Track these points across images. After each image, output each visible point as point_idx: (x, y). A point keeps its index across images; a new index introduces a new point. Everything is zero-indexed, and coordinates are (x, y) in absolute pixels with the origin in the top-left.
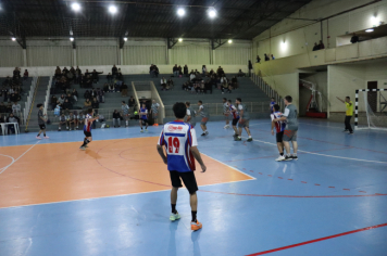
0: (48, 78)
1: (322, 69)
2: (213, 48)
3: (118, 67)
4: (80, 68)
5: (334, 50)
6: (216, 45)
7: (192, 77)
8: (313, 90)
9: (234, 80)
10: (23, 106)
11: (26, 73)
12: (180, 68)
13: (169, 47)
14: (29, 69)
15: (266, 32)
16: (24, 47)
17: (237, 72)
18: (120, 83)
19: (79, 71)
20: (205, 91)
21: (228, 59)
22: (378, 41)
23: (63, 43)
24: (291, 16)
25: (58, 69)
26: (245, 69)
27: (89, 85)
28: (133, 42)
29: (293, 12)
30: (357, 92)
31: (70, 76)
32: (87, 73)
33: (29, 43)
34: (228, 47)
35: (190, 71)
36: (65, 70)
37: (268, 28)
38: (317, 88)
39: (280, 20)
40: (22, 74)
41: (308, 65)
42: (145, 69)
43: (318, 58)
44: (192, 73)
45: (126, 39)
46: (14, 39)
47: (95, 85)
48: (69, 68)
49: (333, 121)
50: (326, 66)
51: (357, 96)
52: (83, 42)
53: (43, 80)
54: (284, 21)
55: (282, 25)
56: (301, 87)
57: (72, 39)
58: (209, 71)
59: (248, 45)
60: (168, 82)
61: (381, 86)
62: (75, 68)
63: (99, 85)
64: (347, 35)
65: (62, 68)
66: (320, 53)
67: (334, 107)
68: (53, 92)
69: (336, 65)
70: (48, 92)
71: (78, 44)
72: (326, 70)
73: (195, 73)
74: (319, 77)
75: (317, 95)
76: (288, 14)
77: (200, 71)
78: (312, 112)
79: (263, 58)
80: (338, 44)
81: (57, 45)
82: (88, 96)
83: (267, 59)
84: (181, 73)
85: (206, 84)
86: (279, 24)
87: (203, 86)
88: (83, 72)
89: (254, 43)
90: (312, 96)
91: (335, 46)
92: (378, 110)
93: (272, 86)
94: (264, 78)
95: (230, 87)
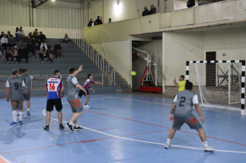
1: (157, 37)
2: (34, 6)
5: (168, 14)
6: (36, 2)
7: (3, 40)
8: (148, 61)
17: (62, 37)
30: (188, 63)
34: (52, 6)
38: (153, 58)
41: (140, 32)
44: (3, 35)
49: (167, 97)
50: (161, 32)
51: (187, 68)
56: (135, 57)
61: (219, 58)
67: (168, 82)
69: (172, 32)
72: (161, 38)
73: (8, 36)
74: (154, 46)
87: (16, 54)
89: (86, 3)
90: (147, 68)
91: (171, 10)
92: (217, 85)
93: (103, 56)
94: (94, 45)
95: (51, 56)
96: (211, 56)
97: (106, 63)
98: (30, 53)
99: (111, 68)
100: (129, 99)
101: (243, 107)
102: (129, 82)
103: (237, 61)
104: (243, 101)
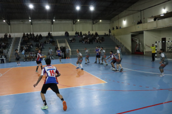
0: (19, 38)
1: (141, 33)
2: (93, 24)
3: (51, 33)
4: (34, 33)
5: (146, 24)
7: (84, 36)
8: (138, 42)
9: (103, 38)
10: (8, 51)
11: (10, 36)
12: (78, 33)
13: (74, 24)
14: (11, 34)
15: (117, 16)
16: (9, 24)
18: (51, 40)
19: (34, 35)
20: (89, 43)
21: (101, 29)
22: (166, 20)
23: (26, 22)
24: (128, 9)
25: (24, 34)
27: (38, 41)
28: (57, 22)
29: (128, 7)
30: (156, 42)
31: (29, 37)
32: (37, 36)
33: (12, 22)
34: (100, 23)
35: (83, 34)
36: (27, 34)
37: (118, 15)
38: (139, 41)
39: (122, 11)
40: (8, 37)
41: (135, 31)
42: (63, 33)
43: (139, 28)
44: (84, 35)
45: (54, 20)
46: (4, 21)
47: (40, 41)
48: (29, 34)
49: (146, 56)
50: (143, 31)
51: (156, 44)
52: (35, 22)
53: (17, 39)
54: (125, 11)
55: (123, 13)
56: (132, 41)
57: (30, 21)
58: (91, 34)
59: (109, 22)
60: (73, 39)
62: (32, 33)
63: (42, 41)
64: (152, 17)
65: (26, 34)
66: (140, 25)
67: (147, 50)
68: (22, 44)
69: (147, 30)
70: (19, 44)
71: (33, 22)
72: (143, 33)
73: (85, 35)
74: (140, 36)
75: (139, 44)
76: (126, 8)
77: (87, 34)
79: (115, 28)
80: (148, 21)
81: (24, 23)
82: (37, 46)
83: (117, 28)
84: (79, 35)
85: (90, 40)
87: (88, 41)
88: (35, 35)
90: (137, 45)
92: (166, 51)
93: (120, 41)
94: (116, 37)
95: (101, 41)
96: (164, 39)
97: (121, 43)
98: (93, 41)
99: (123, 45)
100: (130, 57)
102: (130, 50)
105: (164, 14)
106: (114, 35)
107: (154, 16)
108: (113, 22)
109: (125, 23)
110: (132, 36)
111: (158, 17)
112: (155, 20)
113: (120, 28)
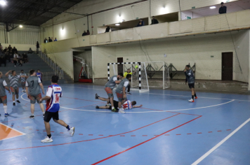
1: (88, 49)
2: (8, 30)
5: (95, 36)
6: (10, 28)
8: (83, 63)
9: (25, 56)
15: (50, 21)
17: (28, 50)
21: (21, 39)
22: (122, 32)
24: (68, 11)
26: (34, 48)
29: (68, 8)
30: (108, 64)
34: (20, 31)
37: (52, 18)
38: (86, 62)
39: (60, 13)
41: (78, 46)
43: (85, 42)
50: (91, 47)
51: (108, 67)
54: (63, 14)
55: (62, 16)
56: (75, 61)
59: (37, 30)
61: (124, 60)
64: (104, 26)
66: (86, 37)
67: (96, 76)
69: (97, 46)
72: (91, 50)
74: (87, 54)
75: (86, 67)
76: (66, 9)
78: (82, 79)
80: (99, 32)
86: (59, 16)
89: (42, 29)
90: (82, 68)
91: (96, 34)
93: (54, 61)
94: (48, 55)
95: (21, 62)
96: (120, 60)
97: (57, 65)
98: (7, 61)
99: (60, 68)
100: (72, 87)
101: (140, 88)
102: (72, 76)
103: (136, 63)
104: (140, 85)
105: (120, 23)
106: (45, 51)
107: (106, 24)
108: (44, 31)
109: (63, 33)
110: (75, 54)
111: (112, 27)
112: (107, 30)
113: (56, 40)
